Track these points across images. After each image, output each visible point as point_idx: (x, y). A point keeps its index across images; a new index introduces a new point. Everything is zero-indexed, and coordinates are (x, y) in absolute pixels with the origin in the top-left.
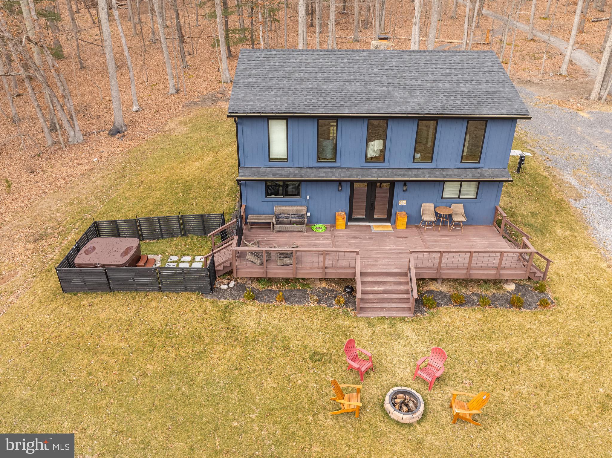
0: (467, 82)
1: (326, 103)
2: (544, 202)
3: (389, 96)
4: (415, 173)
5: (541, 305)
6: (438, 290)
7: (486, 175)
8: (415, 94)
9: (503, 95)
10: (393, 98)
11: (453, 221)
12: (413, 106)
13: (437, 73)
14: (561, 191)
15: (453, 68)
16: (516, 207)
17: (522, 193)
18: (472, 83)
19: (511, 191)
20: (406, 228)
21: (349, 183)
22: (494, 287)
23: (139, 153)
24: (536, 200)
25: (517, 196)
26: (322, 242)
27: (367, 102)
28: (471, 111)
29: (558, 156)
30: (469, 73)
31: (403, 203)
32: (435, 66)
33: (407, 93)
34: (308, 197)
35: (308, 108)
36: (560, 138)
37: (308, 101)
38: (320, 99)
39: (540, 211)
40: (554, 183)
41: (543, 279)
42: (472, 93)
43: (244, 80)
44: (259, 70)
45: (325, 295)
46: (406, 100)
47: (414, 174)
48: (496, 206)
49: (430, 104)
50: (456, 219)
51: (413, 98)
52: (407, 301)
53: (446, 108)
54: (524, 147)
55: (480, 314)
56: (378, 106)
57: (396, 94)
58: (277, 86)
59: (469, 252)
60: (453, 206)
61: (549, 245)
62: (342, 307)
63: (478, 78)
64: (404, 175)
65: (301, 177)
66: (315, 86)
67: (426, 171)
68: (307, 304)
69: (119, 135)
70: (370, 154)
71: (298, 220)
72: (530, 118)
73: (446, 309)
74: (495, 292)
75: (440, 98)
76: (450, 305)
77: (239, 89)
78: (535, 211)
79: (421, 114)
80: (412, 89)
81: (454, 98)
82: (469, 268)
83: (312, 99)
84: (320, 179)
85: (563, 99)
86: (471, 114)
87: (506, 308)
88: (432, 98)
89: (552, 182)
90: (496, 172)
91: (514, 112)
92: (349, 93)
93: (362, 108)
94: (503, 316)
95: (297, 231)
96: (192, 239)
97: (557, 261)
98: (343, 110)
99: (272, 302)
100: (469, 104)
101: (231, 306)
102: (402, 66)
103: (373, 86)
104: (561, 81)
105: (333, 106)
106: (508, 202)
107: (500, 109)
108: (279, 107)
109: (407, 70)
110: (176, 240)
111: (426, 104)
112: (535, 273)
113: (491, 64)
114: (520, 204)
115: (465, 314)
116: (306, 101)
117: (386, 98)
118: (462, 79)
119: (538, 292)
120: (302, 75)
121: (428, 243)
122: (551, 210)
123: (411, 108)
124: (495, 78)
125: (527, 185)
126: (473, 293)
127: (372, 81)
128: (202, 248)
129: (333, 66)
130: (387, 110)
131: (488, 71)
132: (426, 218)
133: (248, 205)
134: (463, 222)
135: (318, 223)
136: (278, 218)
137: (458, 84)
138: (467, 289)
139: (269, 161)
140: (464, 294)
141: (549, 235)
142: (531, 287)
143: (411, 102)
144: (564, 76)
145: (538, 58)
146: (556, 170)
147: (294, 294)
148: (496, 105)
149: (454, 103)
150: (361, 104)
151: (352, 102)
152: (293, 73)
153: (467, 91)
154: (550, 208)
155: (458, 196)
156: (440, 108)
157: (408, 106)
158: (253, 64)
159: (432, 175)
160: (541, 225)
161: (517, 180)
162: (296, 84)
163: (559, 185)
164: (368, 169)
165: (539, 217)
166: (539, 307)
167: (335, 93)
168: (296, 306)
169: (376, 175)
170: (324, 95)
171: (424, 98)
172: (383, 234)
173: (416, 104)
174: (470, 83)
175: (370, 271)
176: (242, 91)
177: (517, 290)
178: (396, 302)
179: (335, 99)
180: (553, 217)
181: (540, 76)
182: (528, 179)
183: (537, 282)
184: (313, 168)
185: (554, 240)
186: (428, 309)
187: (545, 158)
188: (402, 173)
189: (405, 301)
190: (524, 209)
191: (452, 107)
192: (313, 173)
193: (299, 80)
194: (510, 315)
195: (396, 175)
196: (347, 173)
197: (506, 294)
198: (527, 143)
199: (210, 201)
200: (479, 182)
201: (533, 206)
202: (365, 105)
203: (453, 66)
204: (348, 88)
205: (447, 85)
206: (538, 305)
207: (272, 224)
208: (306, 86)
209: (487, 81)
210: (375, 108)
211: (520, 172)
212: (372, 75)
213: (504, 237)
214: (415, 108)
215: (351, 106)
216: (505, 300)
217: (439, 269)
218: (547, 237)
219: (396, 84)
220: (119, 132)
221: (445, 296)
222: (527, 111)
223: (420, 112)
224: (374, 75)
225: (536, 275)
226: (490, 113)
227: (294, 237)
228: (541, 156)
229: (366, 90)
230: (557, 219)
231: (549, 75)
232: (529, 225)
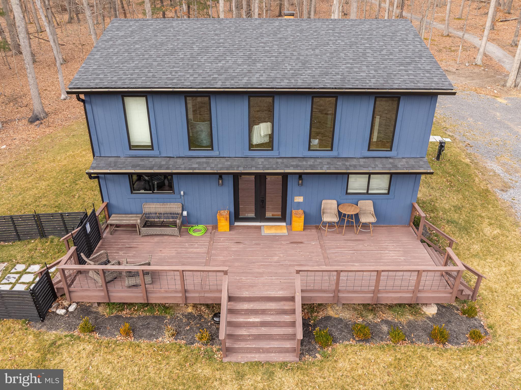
0: (375, 51)
1: (195, 76)
2: (467, 193)
3: (277, 67)
4: (312, 163)
5: (472, 338)
6: (337, 316)
7: (399, 166)
8: (309, 65)
9: (420, 66)
10: (281, 69)
11: (360, 222)
12: (305, 79)
13: (340, 42)
14: (485, 180)
15: (360, 36)
16: (436, 199)
17: (442, 183)
18: (382, 53)
19: (430, 181)
20: (304, 229)
21: (231, 176)
22: (410, 311)
23: (49, 140)
24: (458, 191)
25: (437, 187)
26: (195, 250)
27: (248, 74)
28: (378, 84)
29: (479, 142)
30: (378, 42)
31: (299, 199)
32: (338, 35)
33: (300, 64)
34: (182, 193)
35: (171, 81)
36: (480, 123)
37: (173, 74)
38: (189, 71)
39: (464, 204)
40: (476, 171)
41: (472, 297)
42: (381, 63)
43: (103, 51)
44: (126, 40)
45: (188, 325)
46: (297, 72)
47: (310, 165)
48: (413, 203)
49: (327, 77)
50: (363, 220)
51: (307, 69)
52: (292, 337)
53: (346, 82)
54: (443, 133)
55: (391, 355)
56: (261, 79)
57: (287, 65)
58: (141, 57)
59: (375, 271)
60: (361, 203)
61: (476, 247)
62: (206, 345)
63: (389, 47)
64: (296, 167)
65: (168, 168)
66: (188, 56)
67: (325, 161)
68: (160, 339)
69: (38, 122)
70: (256, 140)
71: (171, 220)
72: (454, 94)
73: (346, 346)
74: (411, 318)
75: (341, 70)
76: (351, 339)
77: (92, 61)
78: (458, 205)
79: (314, 88)
80: (307, 59)
81: (358, 70)
82: (376, 291)
83: (178, 72)
84: (191, 171)
85: (479, 86)
86: (378, 89)
87: (425, 343)
88: (331, 70)
89: (475, 171)
90: (412, 162)
91: (434, 86)
92: (227, 65)
93: (239, 81)
94: (422, 357)
95: (168, 235)
96: (52, 242)
97: (487, 270)
98: (215, 84)
99: (115, 335)
100: (377, 77)
101: (59, 343)
102: (299, 34)
103: (259, 56)
104: (476, 70)
105: (203, 79)
106: (427, 194)
107: (416, 82)
108: (134, 81)
109: (304, 40)
110: (34, 243)
111: (322, 77)
112: (462, 291)
113: (405, 33)
114: (441, 196)
115: (369, 356)
116: (171, 73)
117: (273, 69)
118: (370, 48)
119: (467, 317)
120: (176, 45)
121: (328, 251)
122: (476, 203)
123: (302, 82)
124: (410, 47)
125: (448, 174)
126: (383, 320)
127: (260, 50)
128: (59, 254)
129: (216, 35)
130: (271, 84)
131: (402, 40)
132: (326, 219)
133: (111, 202)
134: (372, 223)
135: (197, 223)
136: (148, 218)
137: (364, 54)
138: (375, 315)
139: (130, 149)
140: (371, 322)
141: (476, 235)
142: (458, 310)
143: (304, 74)
144: (479, 66)
145: (454, 51)
146: (478, 156)
147: (148, 324)
148: (411, 77)
149: (358, 75)
150: (239, 76)
151: (228, 74)
152: (166, 43)
153: (375, 61)
154: (475, 201)
155: (365, 191)
156: (340, 82)
157: (299, 79)
158: (121, 34)
159: (332, 166)
160: (466, 222)
161: (437, 168)
162: (166, 55)
163: (482, 174)
164: (253, 158)
165: (463, 212)
166: (469, 340)
167: (210, 65)
168: (144, 342)
169: (262, 166)
170: (195, 66)
171: (321, 70)
172: (274, 238)
173: (309, 77)
174: (379, 53)
175: (246, 294)
176: (96, 63)
177: (439, 313)
178: (277, 339)
179: (208, 72)
180: (479, 212)
181: (456, 66)
182: (449, 167)
183: (465, 302)
184: (185, 157)
185: (482, 241)
186: (321, 347)
187: (465, 144)
188: (295, 163)
189: (290, 338)
190: (445, 201)
191: (354, 79)
192: (184, 163)
193: (170, 50)
194: (431, 356)
195: (287, 167)
196: (226, 163)
197: (426, 321)
198: (446, 129)
199: (95, 193)
200: (391, 174)
201: (455, 198)
202: (244, 78)
203: (360, 35)
204: (227, 58)
205: (351, 56)
206: (468, 338)
207: (137, 226)
208: (176, 56)
209: (400, 51)
210: (256, 81)
211: (440, 159)
212: (261, 45)
213: (422, 241)
214: (307, 82)
215: (226, 79)
216: (424, 330)
217: (336, 292)
218: (474, 238)
219: (288, 54)
220: (38, 119)
221: (346, 325)
222: (450, 84)
223: (313, 85)
224: (263, 45)
225: (464, 293)
226: (403, 87)
227: (163, 243)
228: (462, 142)
229: (250, 60)
230: (483, 214)
231: (465, 65)
232: (452, 222)
